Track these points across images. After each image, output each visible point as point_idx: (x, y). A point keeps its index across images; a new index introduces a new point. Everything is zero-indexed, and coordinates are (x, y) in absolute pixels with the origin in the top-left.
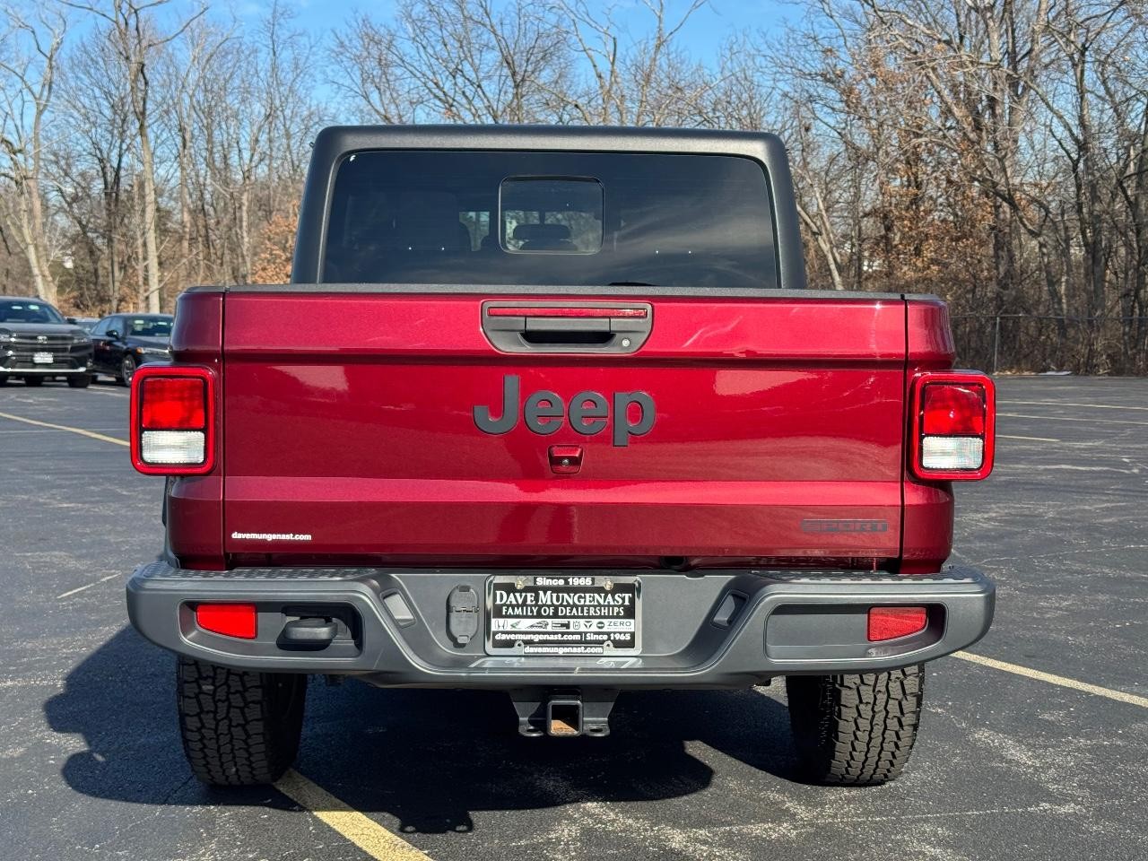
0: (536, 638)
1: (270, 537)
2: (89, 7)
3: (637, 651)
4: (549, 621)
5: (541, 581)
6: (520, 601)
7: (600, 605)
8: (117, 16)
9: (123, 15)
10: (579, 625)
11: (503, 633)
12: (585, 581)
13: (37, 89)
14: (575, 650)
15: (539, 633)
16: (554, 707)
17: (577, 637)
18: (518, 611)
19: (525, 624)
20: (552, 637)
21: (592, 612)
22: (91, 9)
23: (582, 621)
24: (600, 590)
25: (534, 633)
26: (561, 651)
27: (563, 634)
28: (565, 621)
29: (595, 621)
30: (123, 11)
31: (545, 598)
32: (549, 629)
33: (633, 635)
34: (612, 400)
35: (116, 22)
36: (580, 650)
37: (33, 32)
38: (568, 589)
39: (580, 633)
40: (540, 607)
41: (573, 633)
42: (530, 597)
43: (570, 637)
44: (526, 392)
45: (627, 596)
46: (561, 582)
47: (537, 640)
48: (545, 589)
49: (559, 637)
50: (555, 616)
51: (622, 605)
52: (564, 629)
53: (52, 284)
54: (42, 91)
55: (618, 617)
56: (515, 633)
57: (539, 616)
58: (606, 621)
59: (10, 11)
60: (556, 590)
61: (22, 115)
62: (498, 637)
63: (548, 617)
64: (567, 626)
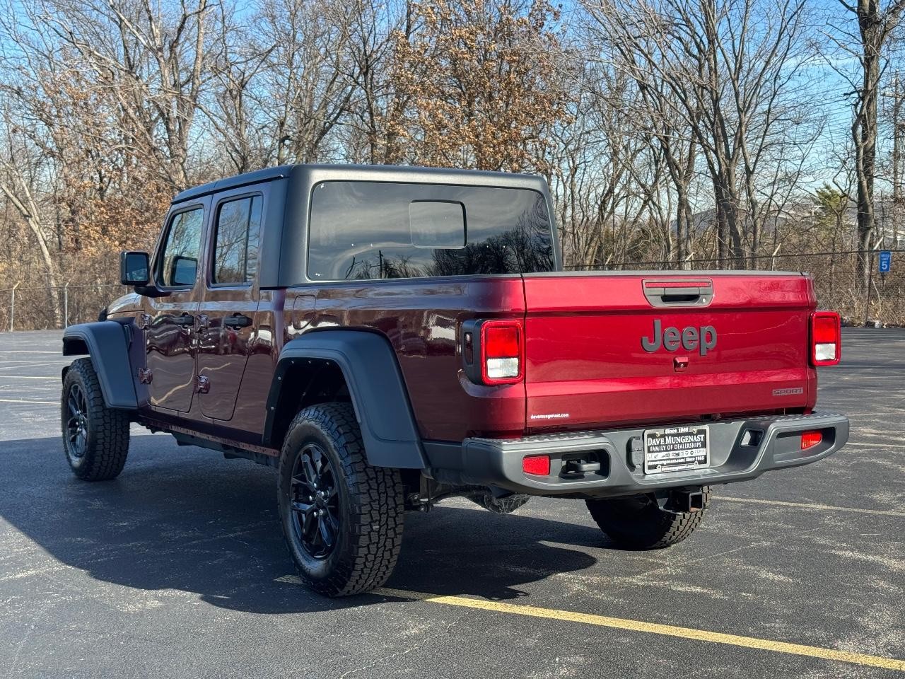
0: (665, 463)
1: (549, 417)
3: (708, 465)
4: (671, 453)
5: (668, 431)
6: (658, 443)
7: (691, 442)
10: (683, 454)
11: (651, 461)
12: (686, 429)
14: (684, 467)
15: (666, 460)
16: (692, 496)
17: (682, 460)
18: (657, 449)
19: (660, 456)
20: (672, 462)
21: (688, 446)
23: (684, 451)
24: (692, 434)
25: (664, 460)
26: (677, 468)
27: (676, 459)
28: (677, 452)
29: (690, 451)
31: (668, 440)
32: (671, 457)
33: (705, 457)
34: (699, 330)
38: (679, 435)
39: (683, 458)
40: (667, 445)
41: (681, 459)
42: (662, 440)
43: (680, 461)
44: (664, 327)
45: (702, 436)
46: (676, 431)
47: (665, 464)
48: (668, 435)
49: (675, 461)
50: (673, 450)
51: (701, 441)
52: (677, 457)
55: (698, 448)
56: (656, 461)
57: (667, 450)
58: (694, 450)
60: (673, 435)
62: (649, 464)
63: (670, 450)
64: (678, 455)
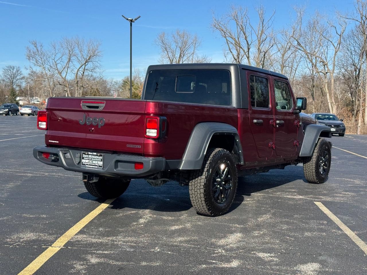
0: (89, 164)
1: (53, 142)
2: (353, 18)
3: (102, 168)
4: (90, 161)
5: (89, 153)
6: (86, 157)
7: (97, 158)
8: (361, 21)
9: (363, 20)
10: (94, 162)
12: (95, 154)
13: (336, 45)
17: (94, 164)
18: (86, 159)
19: (87, 161)
21: (96, 160)
22: (353, 19)
24: (97, 156)
26: (91, 166)
28: (92, 161)
30: (363, 19)
31: (90, 156)
33: (102, 165)
35: (361, 23)
36: (94, 167)
37: (335, 28)
38: (93, 155)
40: (89, 158)
42: (88, 156)
45: (101, 157)
49: (91, 164)
51: (101, 159)
53: (335, 105)
54: (337, 46)
55: (100, 161)
56: (85, 162)
58: (98, 162)
59: (329, 22)
60: (91, 155)
61: (327, 54)
62: (83, 163)
64: (92, 162)
